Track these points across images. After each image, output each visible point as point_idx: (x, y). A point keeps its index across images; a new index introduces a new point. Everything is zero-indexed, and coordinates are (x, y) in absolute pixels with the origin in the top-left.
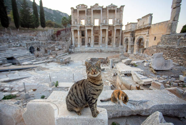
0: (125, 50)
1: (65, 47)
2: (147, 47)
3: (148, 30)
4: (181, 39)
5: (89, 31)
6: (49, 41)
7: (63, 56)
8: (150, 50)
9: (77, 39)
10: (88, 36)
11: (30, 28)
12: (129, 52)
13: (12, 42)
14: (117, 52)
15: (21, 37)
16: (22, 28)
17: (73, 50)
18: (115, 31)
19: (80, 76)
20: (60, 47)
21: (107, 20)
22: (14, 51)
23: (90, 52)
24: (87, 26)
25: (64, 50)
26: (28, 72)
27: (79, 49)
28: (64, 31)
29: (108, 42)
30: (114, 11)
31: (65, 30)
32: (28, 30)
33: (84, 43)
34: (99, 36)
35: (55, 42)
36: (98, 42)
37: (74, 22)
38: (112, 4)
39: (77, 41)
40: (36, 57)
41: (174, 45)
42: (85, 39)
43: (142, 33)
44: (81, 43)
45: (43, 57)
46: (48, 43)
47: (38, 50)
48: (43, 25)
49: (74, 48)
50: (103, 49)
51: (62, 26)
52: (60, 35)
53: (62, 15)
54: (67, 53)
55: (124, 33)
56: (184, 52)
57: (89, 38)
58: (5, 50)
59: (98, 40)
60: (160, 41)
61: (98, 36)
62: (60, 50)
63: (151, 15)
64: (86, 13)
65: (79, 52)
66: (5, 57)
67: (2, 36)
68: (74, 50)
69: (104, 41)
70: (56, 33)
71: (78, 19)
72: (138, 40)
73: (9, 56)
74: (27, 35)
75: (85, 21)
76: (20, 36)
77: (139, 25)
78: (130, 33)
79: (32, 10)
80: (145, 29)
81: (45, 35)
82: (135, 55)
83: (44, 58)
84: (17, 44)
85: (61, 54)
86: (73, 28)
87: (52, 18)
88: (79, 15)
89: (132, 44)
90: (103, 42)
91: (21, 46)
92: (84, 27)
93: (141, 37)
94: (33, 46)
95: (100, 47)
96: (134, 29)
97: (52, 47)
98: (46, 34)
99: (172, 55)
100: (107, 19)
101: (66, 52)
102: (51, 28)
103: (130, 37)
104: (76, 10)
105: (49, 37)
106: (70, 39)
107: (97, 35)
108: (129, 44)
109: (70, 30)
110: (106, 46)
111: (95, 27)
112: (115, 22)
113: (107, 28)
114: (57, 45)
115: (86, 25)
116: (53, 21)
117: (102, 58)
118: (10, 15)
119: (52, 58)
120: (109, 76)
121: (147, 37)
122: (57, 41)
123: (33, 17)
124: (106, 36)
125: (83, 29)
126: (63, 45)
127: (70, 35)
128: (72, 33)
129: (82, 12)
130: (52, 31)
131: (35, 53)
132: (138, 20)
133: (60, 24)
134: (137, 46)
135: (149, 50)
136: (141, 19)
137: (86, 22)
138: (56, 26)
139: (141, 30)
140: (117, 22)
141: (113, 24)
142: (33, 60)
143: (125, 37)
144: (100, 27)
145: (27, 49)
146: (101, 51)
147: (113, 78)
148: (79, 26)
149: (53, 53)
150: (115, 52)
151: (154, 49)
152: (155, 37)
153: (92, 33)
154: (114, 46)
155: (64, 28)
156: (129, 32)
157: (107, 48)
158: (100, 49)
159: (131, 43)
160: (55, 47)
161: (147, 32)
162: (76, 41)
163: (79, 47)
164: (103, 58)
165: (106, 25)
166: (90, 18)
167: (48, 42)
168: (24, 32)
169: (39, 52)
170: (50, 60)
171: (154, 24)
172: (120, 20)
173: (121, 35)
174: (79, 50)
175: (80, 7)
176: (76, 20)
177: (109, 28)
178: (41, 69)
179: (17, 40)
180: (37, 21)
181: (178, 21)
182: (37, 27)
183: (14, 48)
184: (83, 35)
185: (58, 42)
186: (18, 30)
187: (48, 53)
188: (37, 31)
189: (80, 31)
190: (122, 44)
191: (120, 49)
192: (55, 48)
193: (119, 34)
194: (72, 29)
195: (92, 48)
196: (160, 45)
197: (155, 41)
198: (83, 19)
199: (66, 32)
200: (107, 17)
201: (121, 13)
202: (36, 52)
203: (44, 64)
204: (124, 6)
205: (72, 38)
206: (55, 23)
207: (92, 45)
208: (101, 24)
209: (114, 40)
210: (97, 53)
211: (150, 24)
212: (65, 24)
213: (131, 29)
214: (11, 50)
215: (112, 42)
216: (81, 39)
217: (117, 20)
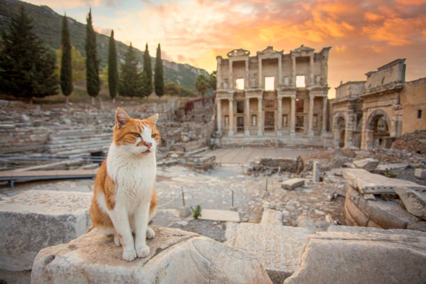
0: (336, 143)
1: (203, 134)
2: (398, 136)
3: (396, 95)
5: (254, 101)
6: (170, 123)
7: (197, 153)
8: (409, 142)
9: (227, 119)
10: (250, 113)
11: (134, 98)
12: (348, 145)
13: (103, 122)
14: (318, 147)
16: (121, 97)
17: (217, 141)
18: (312, 102)
19: (244, 197)
20: (192, 134)
21: (293, 79)
22: (105, 139)
23: (254, 146)
24: (248, 92)
25: (200, 141)
27: (231, 139)
28: (201, 103)
29: (297, 125)
30: (307, 60)
31: (203, 100)
32: (132, 100)
33: (241, 127)
34: (276, 112)
35: (182, 124)
36: (273, 125)
37: (222, 85)
39: (227, 122)
42: (245, 119)
43: (381, 103)
44: (236, 127)
46: (168, 126)
48: (160, 91)
49: (221, 137)
50: (284, 140)
51: (196, 93)
52: (193, 110)
53: (195, 71)
54: (206, 148)
55: (334, 104)
57: (253, 116)
58: (89, 137)
59: (273, 120)
61: (273, 113)
62: (191, 140)
63: (401, 63)
64: (247, 64)
65: (231, 146)
66: (89, 152)
67: (86, 113)
68: (220, 141)
69: (287, 122)
70: (183, 105)
71: (231, 78)
72: (370, 120)
73: (96, 149)
74: (129, 110)
75: (245, 82)
77: (370, 86)
78: (349, 104)
79: (140, 66)
81: (163, 110)
83: (161, 155)
84: (111, 127)
85: (192, 150)
86: (219, 97)
87: (176, 78)
88: (233, 71)
89: (355, 129)
90: (285, 125)
92: (243, 93)
93: (379, 113)
95: (278, 135)
96: (356, 92)
97: (175, 135)
98: (165, 107)
100: (292, 76)
101: (204, 145)
102: (174, 97)
103: (349, 113)
104: (227, 60)
105: (170, 114)
106: (213, 118)
107: (270, 110)
108: (346, 129)
109: (213, 100)
110: (291, 134)
111: (265, 93)
112: (310, 82)
113: (293, 96)
114: (186, 130)
115: (246, 90)
116: (177, 82)
117: (286, 158)
118: (103, 76)
119: (176, 155)
120: (319, 198)
121: (397, 112)
122: (185, 123)
123: (141, 76)
124: (290, 112)
125: (239, 98)
126: (198, 131)
127: (212, 110)
128: (216, 106)
129: (238, 65)
130: (176, 102)
132: (369, 75)
133: (192, 89)
134: (369, 133)
135: (406, 141)
136: (375, 72)
137: (248, 82)
138: (184, 93)
139: (376, 95)
140: (315, 82)
141: (307, 86)
143: (335, 114)
144: (278, 93)
146: (281, 145)
147: (331, 205)
148: (233, 92)
149: (177, 146)
150: (314, 147)
151: (422, 138)
152: (420, 111)
153: (260, 105)
154: (311, 133)
155: (199, 97)
156: (347, 101)
157: (292, 138)
158: (279, 140)
159: (351, 126)
160: (182, 133)
161: (395, 101)
162: (225, 123)
163: (232, 136)
164: (289, 158)
165: (291, 88)
166: (256, 74)
167: (167, 124)
168: (124, 105)
170: (173, 161)
172: (323, 77)
173: (325, 109)
174: (232, 143)
175: (236, 55)
176: (227, 80)
177: (297, 96)
179: (110, 118)
180: (149, 83)
182: (147, 96)
183: (105, 134)
184: (240, 110)
185: (188, 125)
186: (114, 101)
187: (168, 147)
188: (148, 103)
189: (233, 102)
190: (328, 129)
191: (325, 141)
192: (182, 137)
193: (322, 108)
194: (218, 99)
195: (261, 137)
197: (420, 120)
198: (241, 78)
199: (204, 104)
200: (292, 71)
201: (324, 62)
203: (160, 169)
204: (330, 48)
205: (216, 117)
206: (181, 87)
207: (260, 132)
208: (280, 86)
209: (310, 120)
210: (272, 148)
211: (402, 81)
212: (202, 89)
213: (350, 96)
214: (99, 137)
215: (304, 124)
216: (236, 119)
217: (315, 77)
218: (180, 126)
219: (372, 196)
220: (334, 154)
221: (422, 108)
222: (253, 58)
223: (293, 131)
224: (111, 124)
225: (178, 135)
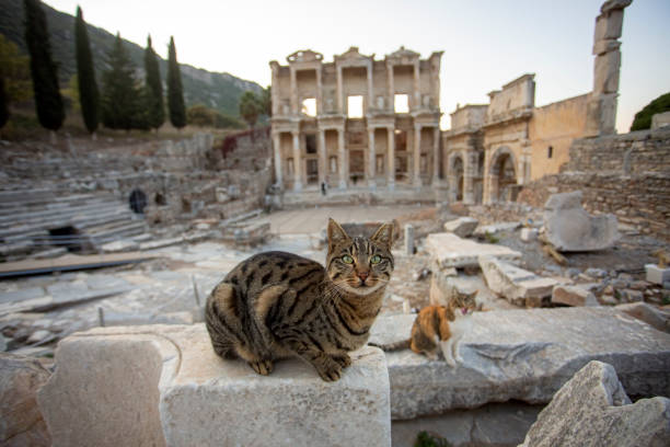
0: (453, 196)
1: (253, 190)
2: (527, 182)
3: (524, 126)
4: (636, 151)
5: (331, 134)
6: (197, 173)
7: (243, 220)
8: (538, 192)
9: (291, 164)
10: (327, 152)
11: (133, 132)
12: (467, 199)
13: (73, 176)
14: (427, 202)
15: (102, 160)
16: (108, 130)
17: (277, 200)
18: (418, 135)
20: (233, 189)
21: (390, 100)
22: (77, 205)
23: (334, 205)
24: (323, 120)
25: (248, 201)
26: (120, 277)
27: (297, 195)
28: (248, 138)
29: (398, 171)
30: (410, 70)
31: (251, 134)
32: (126, 136)
34: (365, 150)
35: (217, 174)
36: (363, 171)
37: (281, 108)
38: (402, 48)
39: (291, 168)
40: (151, 226)
41: (614, 172)
42: (319, 162)
43: (507, 136)
44: (306, 177)
45: (175, 223)
46: (193, 178)
47: (159, 200)
48: (179, 120)
49: (282, 193)
50: (379, 194)
51: (242, 122)
52: (235, 151)
53: (241, 86)
54: (259, 211)
55: (449, 139)
56: (649, 192)
57: (331, 157)
58: (45, 203)
59: (362, 163)
60: (568, 159)
61: (362, 152)
62: (233, 199)
63: (529, 79)
64: (319, 76)
65: (298, 207)
66: (44, 228)
67: (39, 159)
68: (282, 198)
69: (382, 167)
70: (219, 143)
71: (294, 97)
72: (494, 161)
73: (58, 223)
74: (125, 153)
75: (317, 103)
76: (100, 156)
77: (493, 111)
78: (468, 138)
79: (141, 74)
80: (514, 122)
81: (185, 151)
82: (489, 208)
83: (180, 227)
84: (88, 183)
85: (236, 215)
86: (277, 128)
87: (209, 96)
88: (298, 86)
89: (476, 175)
90: (381, 171)
91: (99, 187)
92: (315, 122)
93: (504, 151)
94: (142, 187)
95: (368, 187)
96: (478, 123)
97: (207, 192)
98: (188, 147)
99: (610, 204)
100: (388, 94)
101: (255, 206)
102: (204, 128)
103: (468, 151)
104: (287, 68)
105: (197, 159)
106: (269, 162)
107: (357, 147)
108: (465, 175)
109: (268, 134)
110: (389, 185)
111: (349, 122)
112: (415, 105)
113: (390, 125)
114: (225, 183)
115: (319, 118)
116: (210, 106)
118: (69, 91)
119: (206, 226)
120: (402, 279)
121: (525, 150)
122: (223, 172)
123: (143, 93)
124: (387, 151)
125: (309, 130)
126: (244, 185)
127: (267, 150)
128: (273, 143)
129: (305, 76)
130: (207, 137)
131: (147, 212)
132: (492, 95)
133: (236, 116)
134: (493, 179)
135: (534, 190)
136: (499, 92)
137: (321, 105)
138: (223, 123)
139: (501, 126)
140: (423, 105)
141: (411, 111)
142: (140, 234)
143: (450, 152)
144: (369, 121)
145: (122, 199)
146: (374, 201)
147: (417, 286)
148: (298, 120)
149: (209, 210)
150: (421, 202)
151: (551, 185)
152: (551, 149)
153: (341, 140)
154: (418, 183)
155: (249, 128)
156: (465, 134)
157: (391, 189)
158: (371, 194)
159: (472, 171)
160: (218, 189)
161: (523, 134)
162: (288, 170)
163: (300, 190)
164: (380, 221)
165: (386, 113)
166: (334, 92)
167: (193, 175)
168: (113, 145)
169: (161, 208)
170: (200, 235)
171: (545, 108)
172: (433, 96)
173: (436, 146)
174: (300, 201)
175: (300, 59)
176: (288, 100)
177: (396, 125)
178: (167, 266)
179: (88, 168)
180: (159, 106)
181: (619, 92)
182: (156, 127)
183: (76, 197)
184: (311, 147)
185: (227, 175)
186: (94, 137)
187: (194, 213)
188: (158, 140)
189: (300, 136)
191: (437, 193)
192: (217, 195)
193: (432, 144)
194: (275, 132)
195: (343, 190)
196: (570, 173)
197: (549, 160)
198: (311, 97)
199: (253, 140)
200: (388, 87)
201: (434, 74)
202: (152, 210)
203: (178, 248)
204: (441, 53)
205: (273, 161)
206: (217, 112)
207: (343, 183)
208: (370, 110)
209: (416, 162)
210: (362, 206)
211: (531, 106)
212: (250, 116)
213: (469, 126)
214: (65, 202)
215: (409, 169)
216: (304, 163)
217: (423, 96)
218: (214, 178)
219: (453, 271)
220: (440, 212)
221: (553, 144)
222: (328, 65)
223: (391, 179)
224: (89, 178)
225: (212, 192)
